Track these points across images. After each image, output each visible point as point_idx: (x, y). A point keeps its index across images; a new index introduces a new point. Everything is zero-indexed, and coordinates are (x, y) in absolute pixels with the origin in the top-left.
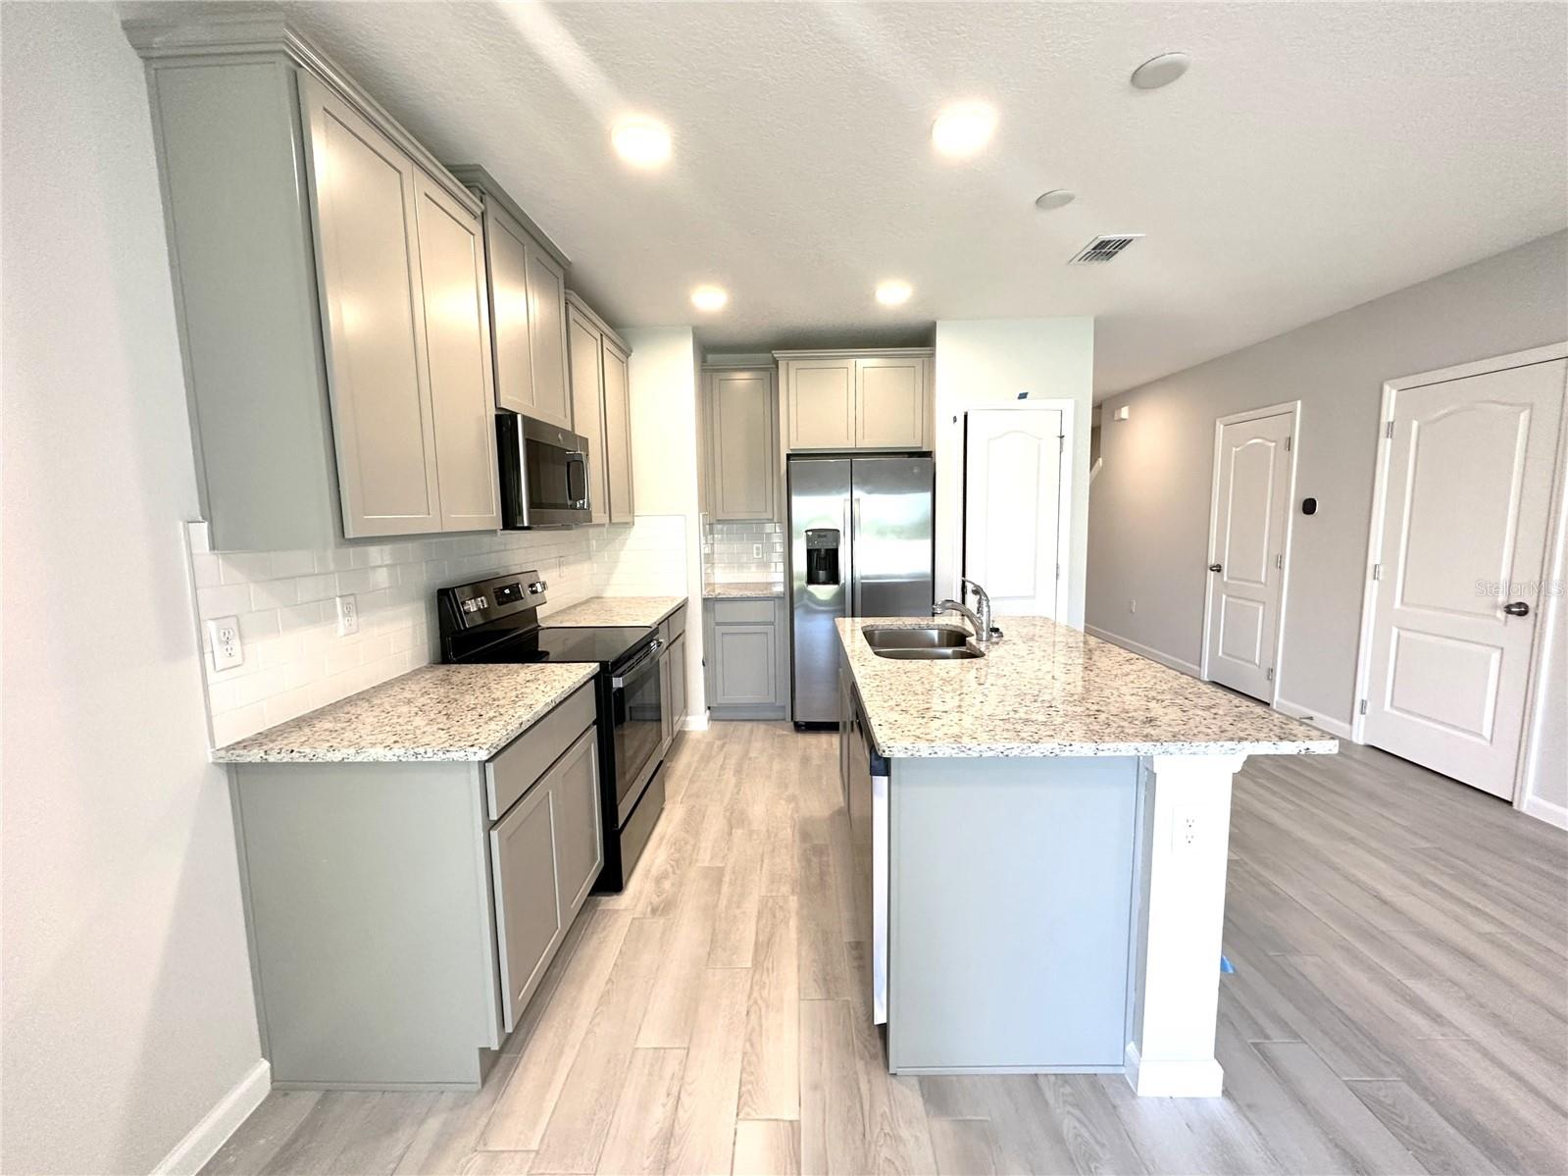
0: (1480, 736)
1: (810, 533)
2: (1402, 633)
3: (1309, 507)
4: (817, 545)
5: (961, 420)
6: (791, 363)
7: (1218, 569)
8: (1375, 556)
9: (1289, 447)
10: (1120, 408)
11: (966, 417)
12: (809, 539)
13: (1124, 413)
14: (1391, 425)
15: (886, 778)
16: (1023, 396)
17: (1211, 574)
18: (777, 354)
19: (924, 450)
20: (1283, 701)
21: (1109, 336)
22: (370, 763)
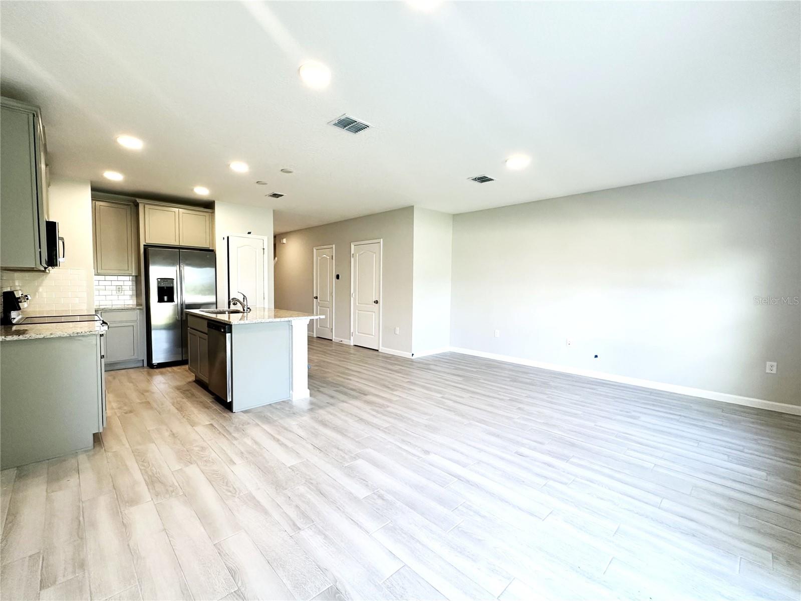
0: (372, 335)
1: (159, 280)
2: (359, 312)
3: (338, 277)
4: (162, 285)
5: (226, 239)
6: (146, 206)
7: (316, 298)
8: (352, 291)
9: (332, 259)
10: (283, 239)
11: (228, 238)
12: (158, 282)
13: (284, 241)
14: (353, 254)
15: (230, 334)
16: (249, 233)
17: (315, 300)
18: (138, 200)
19: (210, 249)
20: (335, 338)
21: (277, 216)
22: (56, 337)
